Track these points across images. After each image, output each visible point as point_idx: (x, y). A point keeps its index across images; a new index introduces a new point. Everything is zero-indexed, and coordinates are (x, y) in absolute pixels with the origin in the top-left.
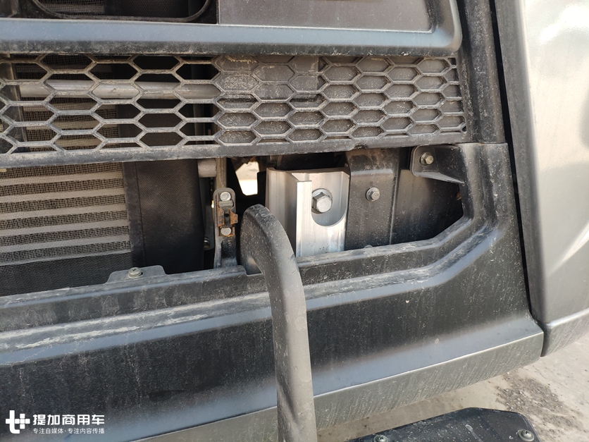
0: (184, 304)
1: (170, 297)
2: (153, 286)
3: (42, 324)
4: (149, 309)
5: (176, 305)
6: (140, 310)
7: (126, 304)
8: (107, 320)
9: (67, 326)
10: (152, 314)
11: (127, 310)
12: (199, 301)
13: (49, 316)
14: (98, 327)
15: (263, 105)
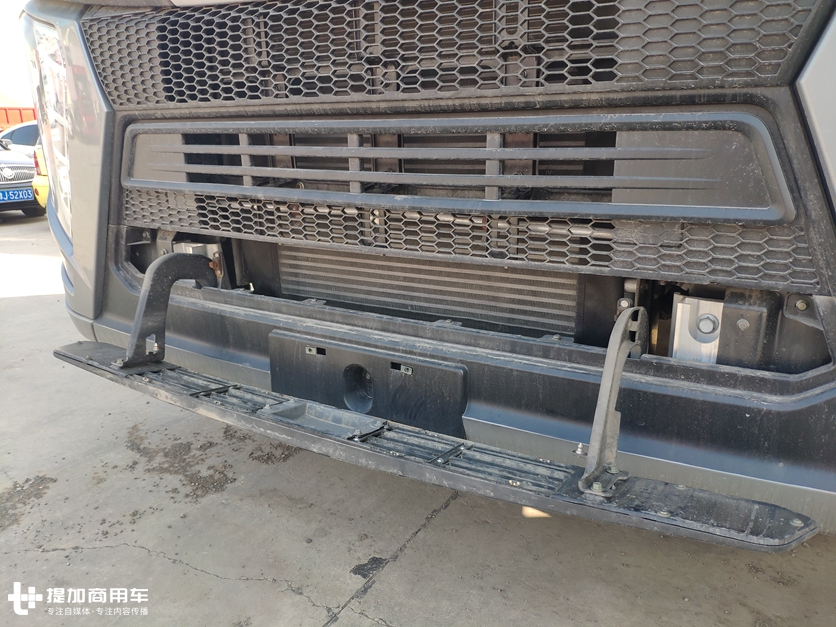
0: (578, 363)
1: (570, 357)
2: (562, 347)
3: (503, 351)
4: (558, 360)
5: (573, 362)
6: (553, 359)
7: (546, 353)
8: (534, 359)
9: (515, 355)
10: (559, 363)
11: (546, 356)
12: (588, 364)
13: (508, 347)
14: (528, 360)
15: (641, 247)
